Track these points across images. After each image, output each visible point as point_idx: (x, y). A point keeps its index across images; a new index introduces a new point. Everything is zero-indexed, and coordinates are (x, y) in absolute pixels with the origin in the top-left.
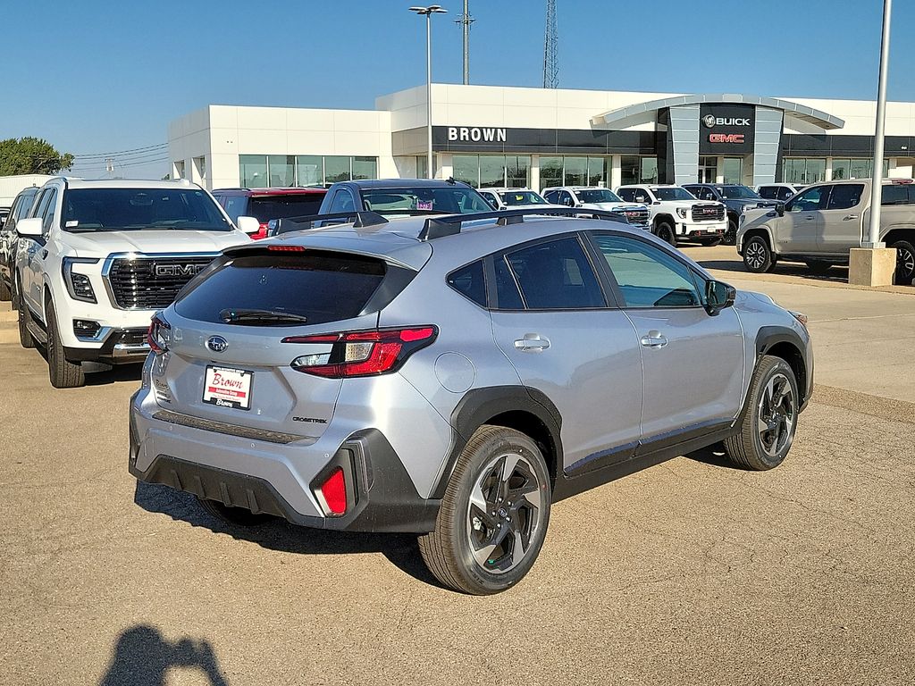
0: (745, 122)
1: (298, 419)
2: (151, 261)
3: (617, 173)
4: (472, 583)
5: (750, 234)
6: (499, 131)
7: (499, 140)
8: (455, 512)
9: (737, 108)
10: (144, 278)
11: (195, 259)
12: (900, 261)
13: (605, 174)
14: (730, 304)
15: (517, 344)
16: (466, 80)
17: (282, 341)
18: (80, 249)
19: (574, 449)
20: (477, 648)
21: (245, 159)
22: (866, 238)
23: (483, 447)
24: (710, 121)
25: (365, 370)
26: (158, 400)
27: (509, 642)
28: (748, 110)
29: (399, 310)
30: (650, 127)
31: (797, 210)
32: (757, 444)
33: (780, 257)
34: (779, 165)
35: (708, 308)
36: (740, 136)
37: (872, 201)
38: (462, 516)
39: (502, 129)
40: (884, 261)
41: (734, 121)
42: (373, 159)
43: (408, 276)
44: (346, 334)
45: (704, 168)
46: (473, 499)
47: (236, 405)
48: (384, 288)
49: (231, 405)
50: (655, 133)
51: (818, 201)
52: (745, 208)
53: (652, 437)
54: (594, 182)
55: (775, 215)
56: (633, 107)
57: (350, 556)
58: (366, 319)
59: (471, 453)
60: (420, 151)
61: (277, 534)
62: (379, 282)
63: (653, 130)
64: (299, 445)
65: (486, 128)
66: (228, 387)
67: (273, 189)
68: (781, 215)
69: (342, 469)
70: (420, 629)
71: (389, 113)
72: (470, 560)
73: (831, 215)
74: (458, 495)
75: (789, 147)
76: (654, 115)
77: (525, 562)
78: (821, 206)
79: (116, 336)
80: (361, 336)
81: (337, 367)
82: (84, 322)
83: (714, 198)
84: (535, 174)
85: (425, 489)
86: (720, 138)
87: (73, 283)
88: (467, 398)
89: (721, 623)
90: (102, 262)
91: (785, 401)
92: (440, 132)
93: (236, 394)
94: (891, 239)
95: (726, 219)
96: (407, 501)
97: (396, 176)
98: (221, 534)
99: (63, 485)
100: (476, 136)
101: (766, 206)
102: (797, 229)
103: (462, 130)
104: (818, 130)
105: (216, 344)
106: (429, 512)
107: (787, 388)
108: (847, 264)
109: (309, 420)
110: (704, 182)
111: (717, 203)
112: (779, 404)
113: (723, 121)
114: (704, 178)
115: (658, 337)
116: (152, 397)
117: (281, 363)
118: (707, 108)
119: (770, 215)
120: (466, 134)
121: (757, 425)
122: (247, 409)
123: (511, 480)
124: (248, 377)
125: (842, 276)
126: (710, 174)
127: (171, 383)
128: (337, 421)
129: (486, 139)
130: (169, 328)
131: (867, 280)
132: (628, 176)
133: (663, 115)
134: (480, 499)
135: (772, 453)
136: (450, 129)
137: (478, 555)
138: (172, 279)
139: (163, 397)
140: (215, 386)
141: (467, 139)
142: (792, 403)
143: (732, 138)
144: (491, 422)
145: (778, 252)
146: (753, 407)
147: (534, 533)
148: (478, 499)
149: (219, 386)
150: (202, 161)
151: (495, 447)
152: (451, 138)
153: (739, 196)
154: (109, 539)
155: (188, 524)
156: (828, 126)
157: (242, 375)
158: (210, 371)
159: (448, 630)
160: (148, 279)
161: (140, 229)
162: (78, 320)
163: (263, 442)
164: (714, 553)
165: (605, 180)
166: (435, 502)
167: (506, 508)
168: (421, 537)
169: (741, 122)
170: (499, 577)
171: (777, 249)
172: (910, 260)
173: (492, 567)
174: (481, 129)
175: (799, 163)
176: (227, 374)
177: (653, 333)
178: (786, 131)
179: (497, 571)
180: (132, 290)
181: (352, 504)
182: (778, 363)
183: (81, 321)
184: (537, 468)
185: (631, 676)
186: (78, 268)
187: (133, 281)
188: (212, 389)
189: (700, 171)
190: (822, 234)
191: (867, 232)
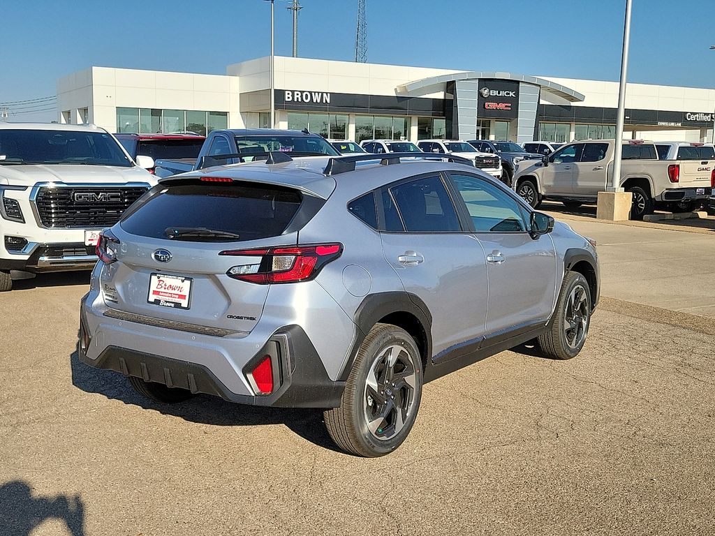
0: (511, 94)
1: (231, 317)
2: (71, 189)
3: (414, 130)
4: (366, 449)
5: (523, 179)
6: (325, 95)
7: (324, 102)
8: (355, 391)
9: (505, 83)
10: (65, 203)
11: (107, 189)
12: (635, 202)
13: (405, 131)
14: (550, 230)
15: (400, 259)
16: (295, 54)
17: (220, 254)
18: (12, 178)
19: (440, 341)
20: (376, 499)
21: (121, 111)
22: (610, 184)
23: (376, 340)
24: (485, 92)
25: (288, 277)
26: (106, 301)
27: (400, 493)
28: (514, 84)
29: (313, 231)
30: (440, 95)
31: (557, 162)
32: (563, 338)
33: (544, 197)
34: (536, 127)
35: (532, 234)
36: (507, 105)
37: (615, 156)
38: (360, 394)
39: (327, 93)
40: (623, 202)
41: (503, 93)
42: (225, 114)
43: (319, 203)
44: (273, 249)
45: (480, 128)
46: (368, 382)
47: (178, 305)
48: (301, 213)
49: (173, 305)
50: (444, 100)
51: (574, 155)
52: (514, 160)
53: (493, 333)
54: (397, 136)
55: (541, 165)
56: (428, 79)
57: (259, 428)
58: (288, 238)
59: (367, 345)
60: (262, 108)
61: (196, 410)
62: (297, 208)
63: (443, 98)
64: (234, 338)
65: (315, 92)
66: (170, 291)
67: (155, 135)
68: (546, 165)
69: (270, 357)
70: (328, 485)
71: (237, 78)
72: (366, 430)
73: (584, 167)
74: (357, 377)
75: (545, 114)
76: (444, 86)
77: (404, 430)
78: (576, 159)
79: (40, 250)
80: (285, 250)
81: (265, 275)
82: (14, 238)
83: (491, 152)
84: (352, 129)
85: (334, 374)
86: (491, 105)
87: (5, 206)
88: (366, 301)
89: (560, 477)
90: (29, 190)
91: (582, 307)
92: (280, 94)
93: (177, 296)
94: (629, 185)
95: (501, 167)
96: (320, 383)
97: (243, 127)
98: (150, 410)
99: (10, 371)
100: (307, 99)
101: (531, 158)
102: (557, 176)
103: (296, 93)
104: (565, 102)
105: (162, 256)
106: (336, 391)
107: (584, 297)
108: (596, 203)
109: (241, 318)
110: (480, 139)
111: (494, 155)
112: (578, 309)
113: (495, 93)
114: (480, 136)
115: (499, 255)
116: (101, 299)
117: (218, 271)
118: (484, 82)
119: (537, 165)
120: (299, 96)
121: (563, 325)
122: (187, 308)
123: (395, 366)
124: (187, 283)
125: (592, 212)
126: (485, 133)
127: (118, 287)
128: (265, 318)
129: (315, 101)
130: (118, 242)
131: (610, 216)
132: (423, 133)
133: (450, 87)
134: (373, 381)
135: (573, 346)
136: (287, 92)
137: (371, 425)
138: (88, 205)
139: (111, 299)
140: (158, 290)
141: (300, 100)
142: (586, 308)
143: (502, 106)
144: (382, 321)
145: (543, 193)
146: (561, 311)
147: (410, 408)
148: (372, 382)
149: (162, 290)
150: (85, 111)
151: (385, 340)
152: (287, 100)
153: (509, 150)
154: (57, 414)
155: (122, 402)
156: (573, 99)
157: (183, 281)
158: (154, 278)
159: (350, 485)
160: (68, 204)
161: (58, 164)
162: (8, 237)
163: (203, 336)
164: (543, 422)
165: (405, 135)
166: (341, 384)
167: (391, 388)
168: (327, 412)
169: (509, 94)
170: (385, 443)
171: (542, 191)
172: (642, 202)
173: (381, 435)
174: (310, 93)
175: (549, 126)
176: (169, 281)
177: (495, 252)
178: (542, 102)
179: (384, 438)
180: (51, 213)
181: (277, 385)
182: (578, 277)
183: (11, 237)
184: (414, 358)
185: (501, 519)
186: (9, 194)
187: (53, 206)
188: (155, 293)
189: (478, 131)
190: (576, 180)
191: (611, 179)
